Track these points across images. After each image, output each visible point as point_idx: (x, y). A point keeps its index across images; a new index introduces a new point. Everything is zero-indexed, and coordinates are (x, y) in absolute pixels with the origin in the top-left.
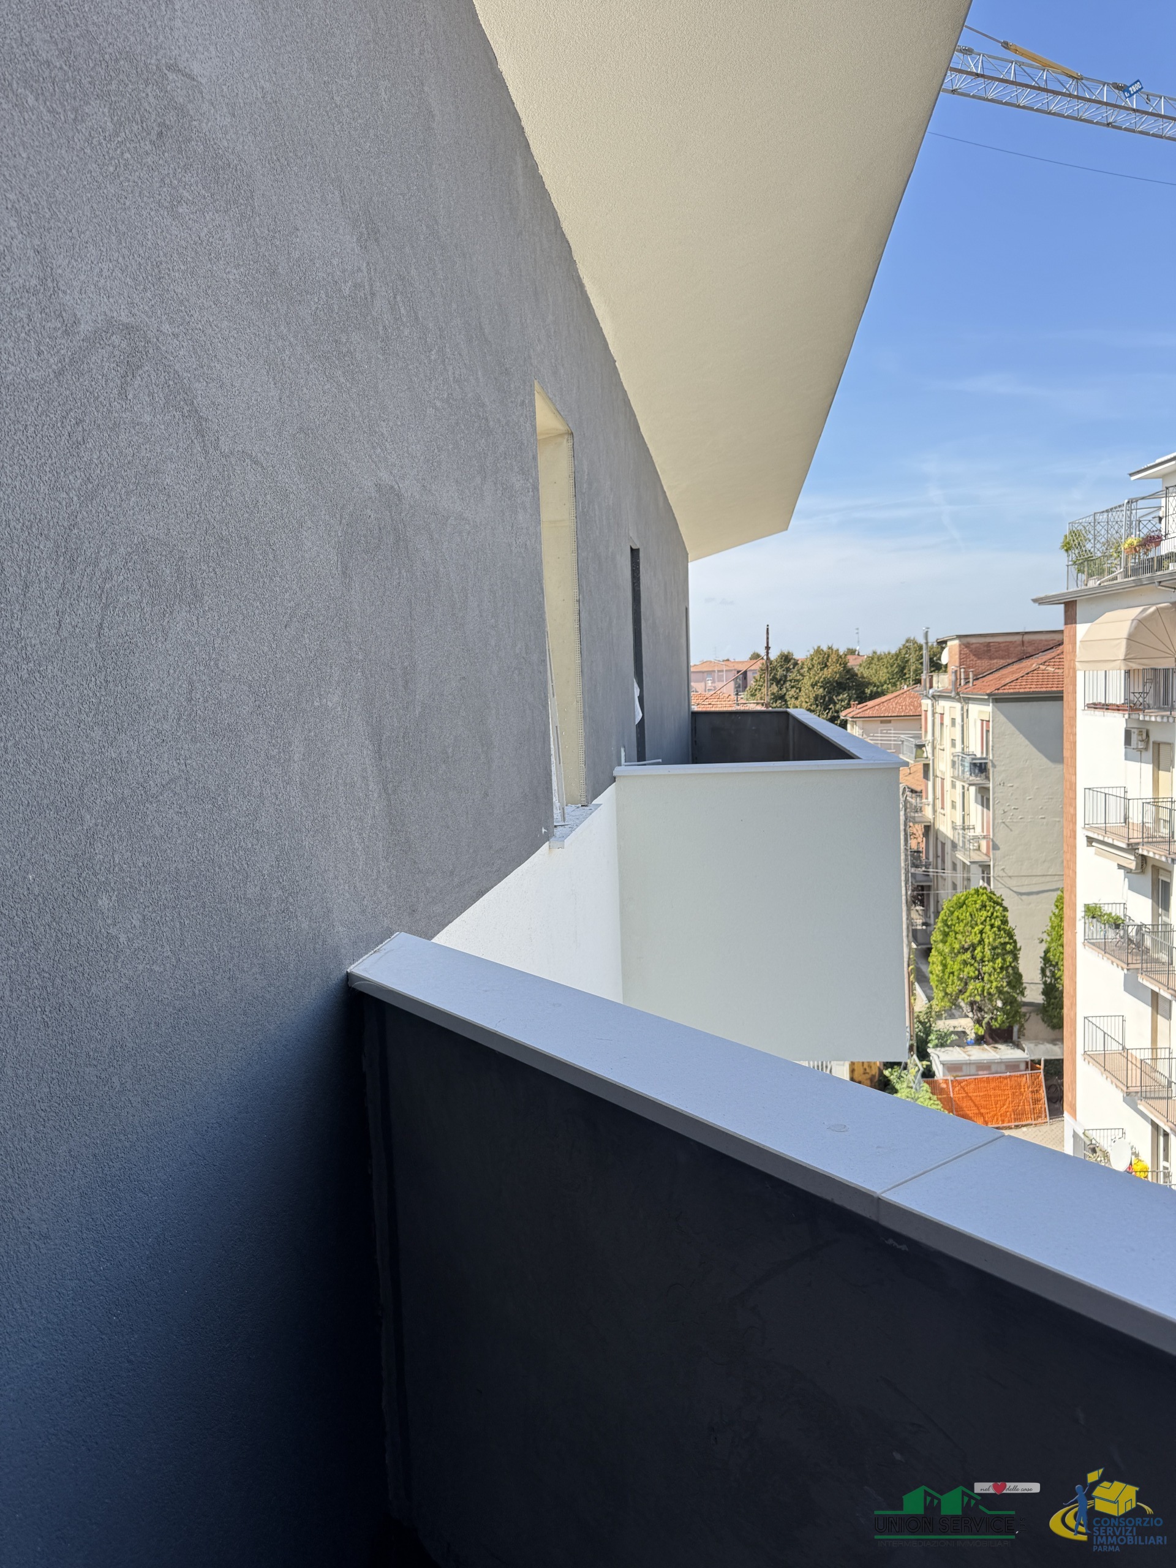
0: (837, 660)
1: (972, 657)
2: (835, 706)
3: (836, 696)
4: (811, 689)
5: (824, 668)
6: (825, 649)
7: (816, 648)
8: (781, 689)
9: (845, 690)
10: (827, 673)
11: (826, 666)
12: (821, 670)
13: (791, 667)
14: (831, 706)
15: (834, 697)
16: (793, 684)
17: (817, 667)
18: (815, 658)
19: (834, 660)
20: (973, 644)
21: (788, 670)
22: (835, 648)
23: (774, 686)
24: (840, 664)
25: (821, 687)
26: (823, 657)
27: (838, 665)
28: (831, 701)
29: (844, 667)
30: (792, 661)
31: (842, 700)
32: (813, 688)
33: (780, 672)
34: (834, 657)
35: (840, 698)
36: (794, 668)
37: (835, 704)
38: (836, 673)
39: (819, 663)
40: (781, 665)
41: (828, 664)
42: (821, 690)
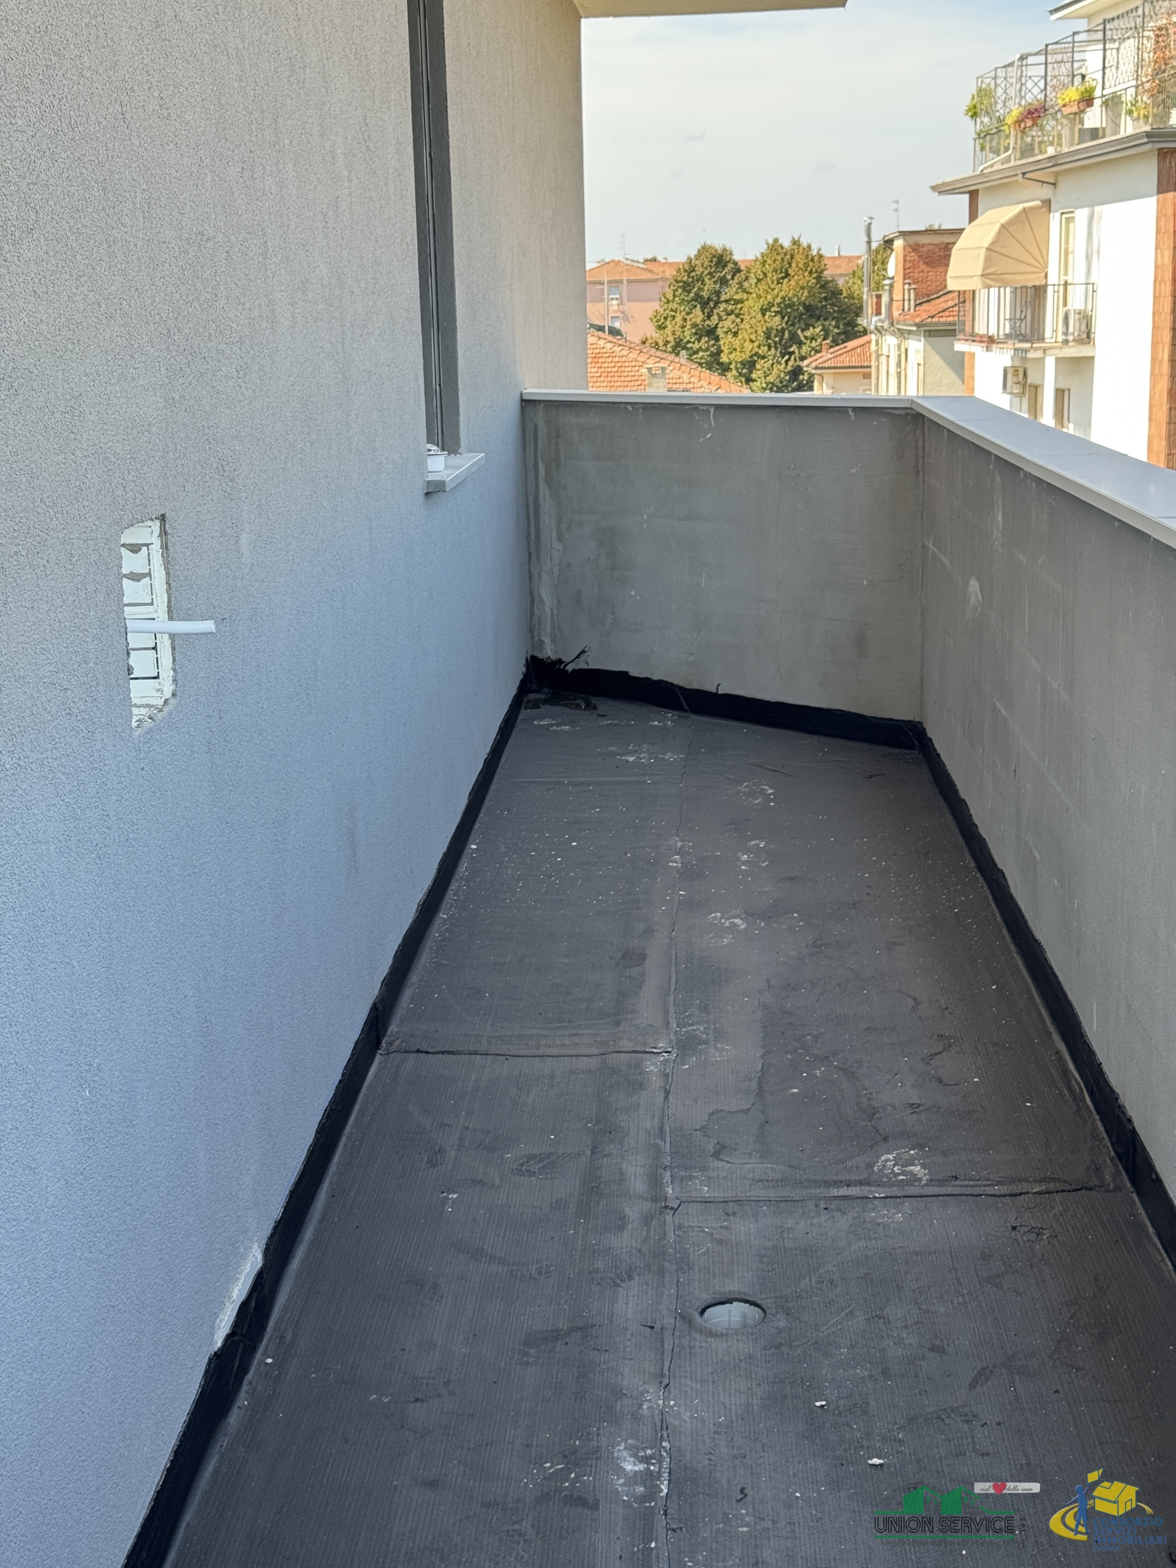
0: (806, 265)
1: (923, 267)
2: (800, 348)
3: (803, 330)
4: (760, 316)
5: (783, 278)
6: (786, 243)
7: (771, 242)
8: (709, 317)
9: (818, 319)
10: (787, 289)
11: (787, 275)
12: (778, 283)
13: (729, 277)
14: (794, 348)
15: (799, 332)
16: (730, 307)
17: (773, 277)
18: (769, 261)
19: (801, 265)
20: (923, 245)
21: (723, 282)
22: (804, 243)
23: (698, 311)
24: (811, 273)
25: (777, 313)
26: (782, 259)
27: (806, 274)
28: (795, 339)
29: (818, 278)
30: (730, 266)
31: (813, 339)
32: (764, 315)
33: (709, 287)
34: (799, 259)
35: (808, 333)
36: (733, 279)
37: (800, 344)
38: (803, 288)
39: (775, 270)
40: (710, 273)
41: (790, 271)
42: (778, 318)
